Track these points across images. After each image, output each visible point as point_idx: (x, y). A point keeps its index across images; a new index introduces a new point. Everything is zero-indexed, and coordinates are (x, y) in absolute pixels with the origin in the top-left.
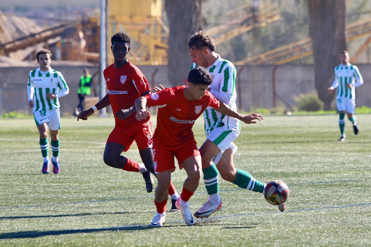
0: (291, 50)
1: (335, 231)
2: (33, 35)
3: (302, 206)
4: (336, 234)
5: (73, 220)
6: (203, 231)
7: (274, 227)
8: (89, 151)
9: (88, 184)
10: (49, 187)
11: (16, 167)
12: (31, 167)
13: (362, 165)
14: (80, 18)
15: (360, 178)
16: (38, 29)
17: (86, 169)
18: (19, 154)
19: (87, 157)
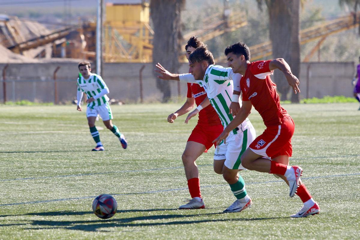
0: (256, 51)
1: (276, 201)
2: (43, 37)
3: (252, 180)
4: (277, 203)
5: (60, 190)
6: (167, 200)
7: (226, 197)
8: (82, 133)
9: (77, 161)
10: (44, 162)
11: (19, 146)
12: (32, 146)
13: (306, 146)
14: (81, 23)
15: (303, 157)
16: (47, 32)
17: (76, 148)
18: (23, 135)
19: (79, 138)
